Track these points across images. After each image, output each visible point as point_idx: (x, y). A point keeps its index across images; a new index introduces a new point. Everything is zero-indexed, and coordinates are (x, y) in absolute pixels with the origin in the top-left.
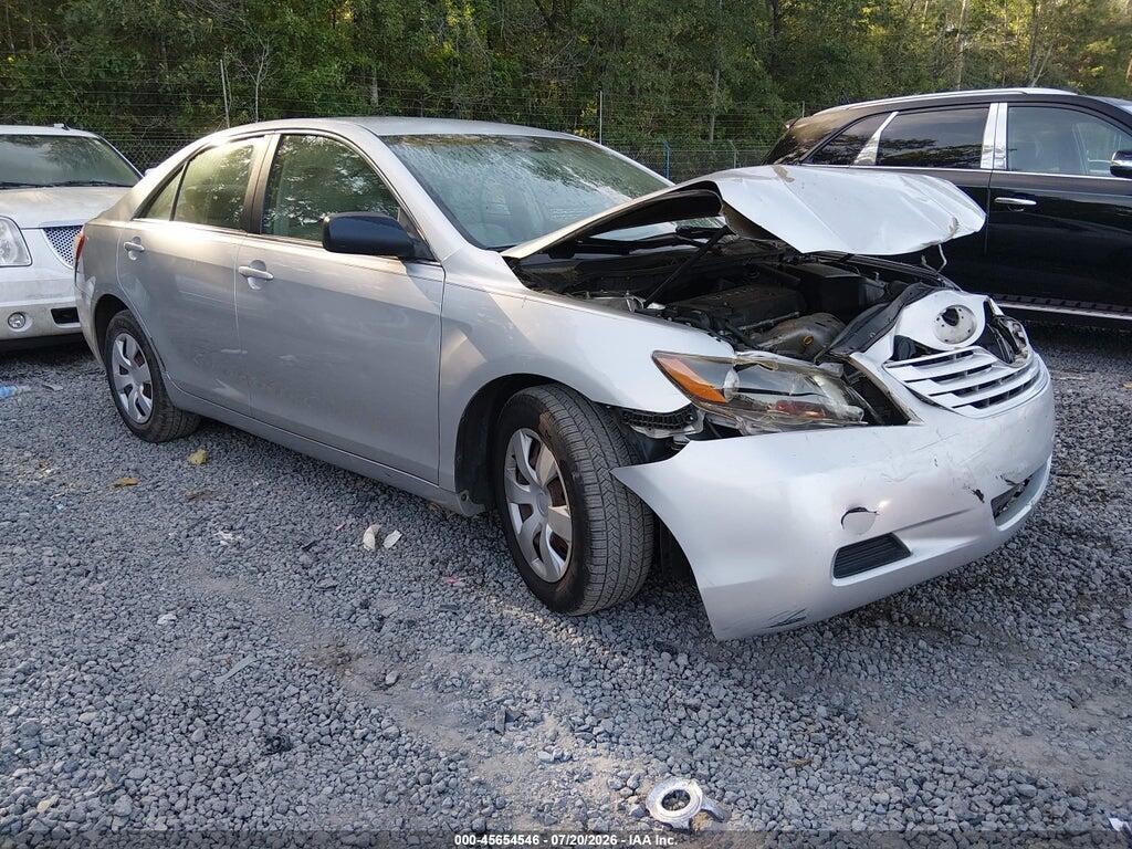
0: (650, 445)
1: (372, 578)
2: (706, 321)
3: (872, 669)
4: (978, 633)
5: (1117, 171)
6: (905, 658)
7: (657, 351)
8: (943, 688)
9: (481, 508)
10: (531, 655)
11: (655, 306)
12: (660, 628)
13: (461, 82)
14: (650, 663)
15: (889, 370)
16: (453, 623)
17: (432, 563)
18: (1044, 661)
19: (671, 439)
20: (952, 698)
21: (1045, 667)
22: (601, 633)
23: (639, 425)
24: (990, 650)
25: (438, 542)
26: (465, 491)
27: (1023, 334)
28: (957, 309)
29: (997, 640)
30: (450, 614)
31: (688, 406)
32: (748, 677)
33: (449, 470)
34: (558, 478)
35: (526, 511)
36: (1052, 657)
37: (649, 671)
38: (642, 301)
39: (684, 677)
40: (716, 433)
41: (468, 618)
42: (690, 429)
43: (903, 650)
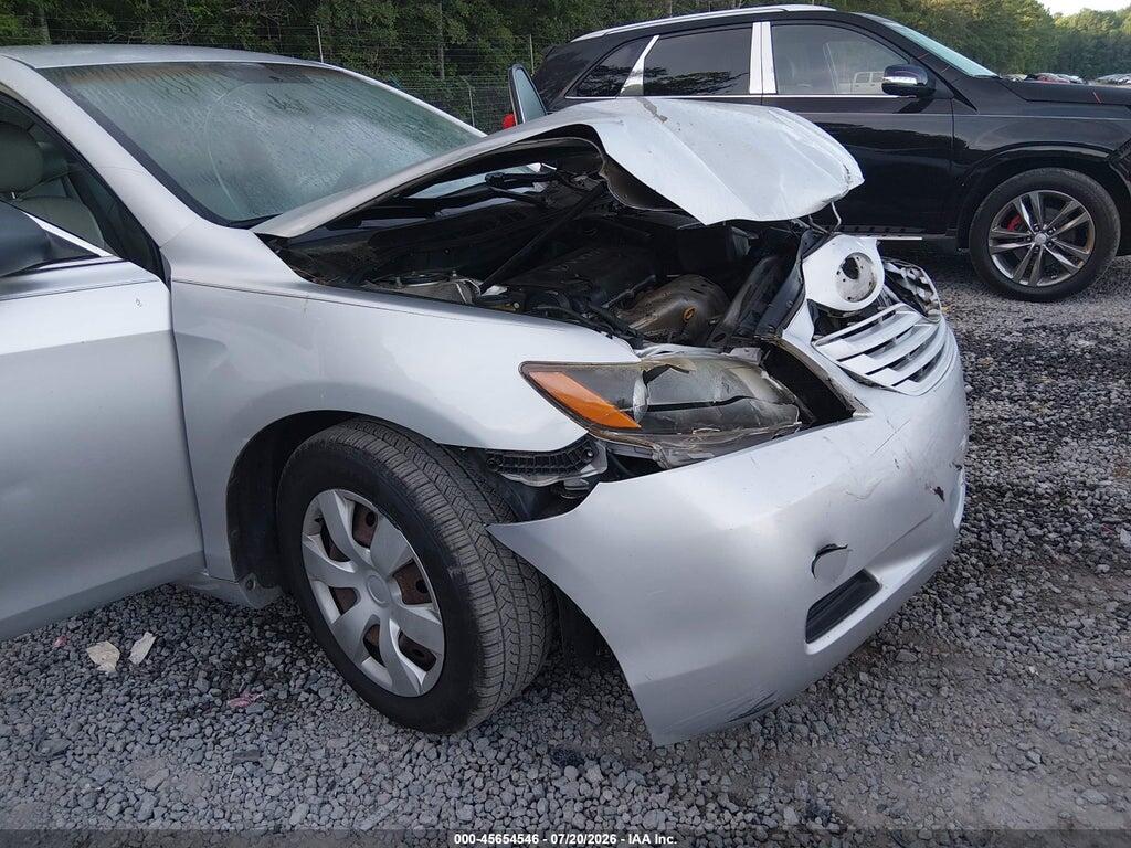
0: (531, 497)
1: (121, 725)
2: (565, 304)
3: (821, 728)
4: (912, 644)
5: (888, 88)
6: (853, 704)
7: (525, 364)
8: (909, 739)
9: (274, 594)
10: (383, 814)
11: (495, 290)
12: (550, 723)
13: (152, 19)
14: (552, 789)
15: (818, 348)
16: (257, 782)
17: (209, 678)
18: (996, 670)
19: (560, 485)
20: (927, 752)
21: (999, 677)
22: (472, 750)
23: (514, 471)
24: (932, 665)
25: (212, 641)
26: (252, 576)
27: (926, 279)
28: (855, 257)
29: (936, 652)
30: (249, 766)
31: (584, 438)
32: (681, 778)
33: (221, 550)
34: (412, 563)
35: (345, 598)
36: (1002, 663)
37: (554, 805)
38: (477, 284)
39: (602, 801)
40: (627, 471)
41: (279, 768)
42: (589, 470)
43: (846, 690)
